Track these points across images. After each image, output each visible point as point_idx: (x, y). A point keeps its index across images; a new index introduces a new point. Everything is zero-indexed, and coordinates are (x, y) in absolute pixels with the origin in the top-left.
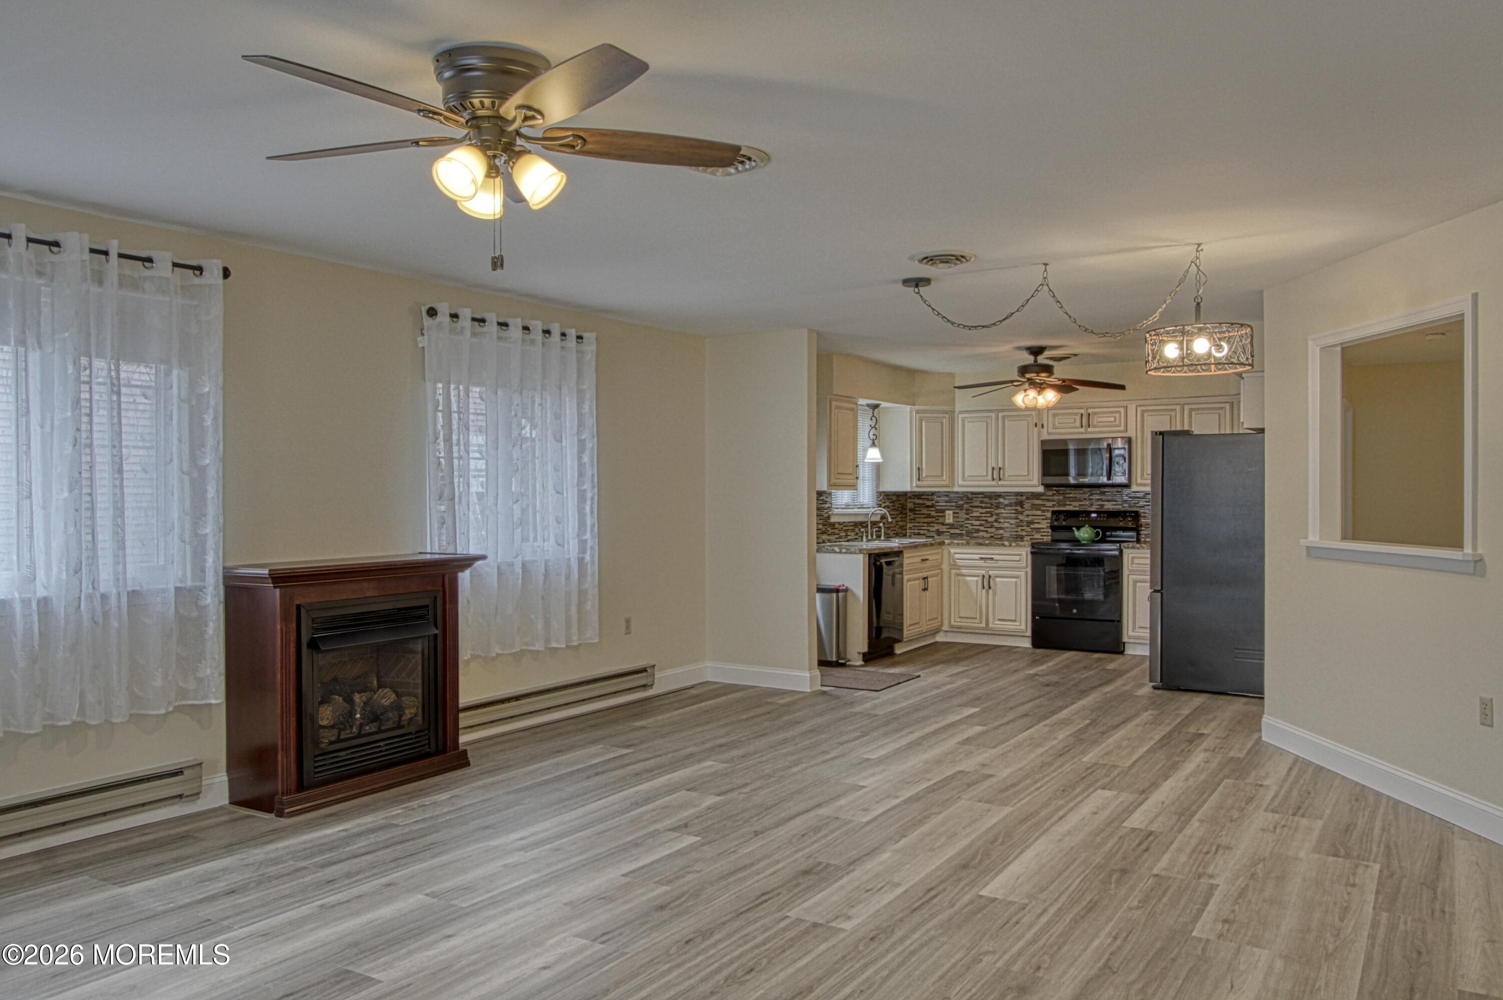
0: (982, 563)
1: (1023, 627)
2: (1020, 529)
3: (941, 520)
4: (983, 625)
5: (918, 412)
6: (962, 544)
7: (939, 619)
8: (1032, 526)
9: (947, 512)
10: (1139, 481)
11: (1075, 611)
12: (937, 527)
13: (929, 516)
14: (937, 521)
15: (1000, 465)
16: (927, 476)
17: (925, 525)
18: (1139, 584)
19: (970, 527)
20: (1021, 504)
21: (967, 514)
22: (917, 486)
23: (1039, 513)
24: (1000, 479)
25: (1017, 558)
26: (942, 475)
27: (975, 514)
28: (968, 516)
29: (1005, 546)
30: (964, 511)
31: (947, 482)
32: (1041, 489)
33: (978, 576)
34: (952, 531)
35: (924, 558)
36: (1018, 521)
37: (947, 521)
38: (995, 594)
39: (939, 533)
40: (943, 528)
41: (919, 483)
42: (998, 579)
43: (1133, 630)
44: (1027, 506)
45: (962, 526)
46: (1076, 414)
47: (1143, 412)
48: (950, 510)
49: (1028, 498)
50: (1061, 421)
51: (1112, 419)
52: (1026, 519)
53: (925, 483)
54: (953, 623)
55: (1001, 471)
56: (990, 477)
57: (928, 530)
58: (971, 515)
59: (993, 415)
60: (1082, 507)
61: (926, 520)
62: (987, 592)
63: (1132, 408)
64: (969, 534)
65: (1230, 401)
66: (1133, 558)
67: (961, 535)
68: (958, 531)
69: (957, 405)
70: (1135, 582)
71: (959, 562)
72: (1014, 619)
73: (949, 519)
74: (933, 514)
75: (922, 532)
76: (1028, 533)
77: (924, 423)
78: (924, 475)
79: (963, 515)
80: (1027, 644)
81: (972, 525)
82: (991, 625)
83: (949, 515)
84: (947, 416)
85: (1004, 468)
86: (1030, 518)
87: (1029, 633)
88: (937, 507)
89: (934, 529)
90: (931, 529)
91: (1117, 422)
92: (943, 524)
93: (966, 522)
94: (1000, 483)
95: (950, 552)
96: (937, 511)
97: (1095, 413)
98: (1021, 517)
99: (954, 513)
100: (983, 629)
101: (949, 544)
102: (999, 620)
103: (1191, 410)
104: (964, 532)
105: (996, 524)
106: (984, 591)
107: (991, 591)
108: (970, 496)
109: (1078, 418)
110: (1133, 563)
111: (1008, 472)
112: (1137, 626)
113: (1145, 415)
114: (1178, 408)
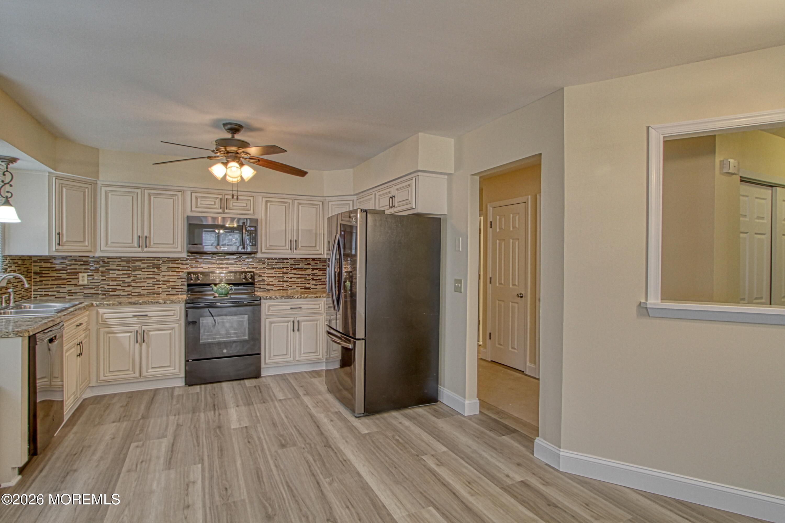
0: (135, 320)
1: (177, 370)
2: (156, 287)
3: (73, 282)
4: (137, 374)
5: (57, 178)
6: (114, 305)
7: (88, 379)
8: (168, 285)
9: (80, 274)
10: (264, 250)
11: (225, 351)
12: (68, 288)
13: (59, 278)
14: (68, 283)
15: (146, 234)
16: (67, 241)
17: (55, 286)
18: (273, 325)
19: (106, 287)
20: (158, 267)
21: (102, 276)
22: (57, 251)
23: (175, 274)
24: (146, 247)
25: (172, 313)
26: (84, 241)
27: (111, 276)
28: (104, 278)
29: (160, 303)
30: (100, 274)
31: (89, 248)
32: (184, 255)
33: (131, 332)
34: (86, 291)
35: (78, 323)
36: (155, 280)
37: (81, 283)
38: (148, 346)
39: (70, 293)
40: (73, 289)
41: (60, 247)
42: (151, 333)
43: (269, 359)
44: (163, 268)
45: (97, 286)
46: (216, 198)
47: (267, 202)
48: (84, 272)
49: (164, 262)
50: (203, 202)
51: (245, 205)
52: (162, 279)
53: (65, 248)
54: (102, 378)
55: (147, 239)
56: (136, 244)
57: (58, 292)
58: (107, 276)
59: (139, 191)
60: (211, 269)
61: (56, 282)
62: (141, 345)
63: (259, 199)
64: (105, 293)
66: (269, 306)
67: (98, 294)
68: (93, 291)
69: (101, 178)
70: (271, 323)
71: (109, 322)
72: (169, 365)
73: (83, 281)
74: (64, 276)
75: (50, 293)
76: (164, 290)
77: (64, 190)
78: (65, 240)
79: (98, 277)
80: (181, 383)
81: (108, 285)
82: (145, 373)
83: (83, 277)
84: (90, 186)
85: (150, 238)
86: (166, 278)
87: (183, 375)
88: (69, 271)
89: (65, 290)
90: (61, 290)
91: (248, 207)
92: (76, 285)
93: (102, 283)
94: (145, 249)
95: (98, 313)
96: (69, 274)
97: (231, 199)
98: (157, 277)
99: (88, 275)
100: (134, 378)
101: (97, 306)
102: (152, 368)
103: (299, 204)
104: (100, 292)
105: (133, 284)
106: (137, 345)
107: (144, 344)
108: (106, 260)
109: (217, 201)
110: (269, 310)
111: (154, 240)
112: (272, 355)
113: (269, 204)
114: (290, 201)
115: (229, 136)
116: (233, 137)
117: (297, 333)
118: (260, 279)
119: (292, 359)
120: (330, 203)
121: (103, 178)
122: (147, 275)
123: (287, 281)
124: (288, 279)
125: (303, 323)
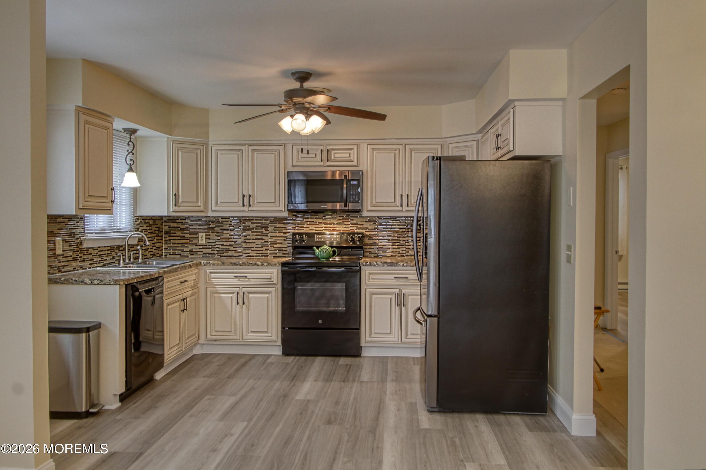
0: (236, 281)
1: (274, 337)
2: (265, 248)
3: (194, 242)
4: (238, 337)
5: (174, 142)
6: (218, 264)
7: (196, 335)
8: (275, 246)
9: (200, 234)
10: (369, 208)
11: (320, 322)
12: (191, 247)
13: (183, 238)
14: (191, 243)
15: (250, 193)
16: (182, 202)
17: (180, 246)
18: (374, 296)
19: (221, 247)
20: (266, 228)
21: (218, 236)
22: (174, 211)
23: (282, 235)
24: (250, 206)
25: (269, 276)
26: (197, 201)
27: (225, 236)
28: (219, 238)
29: (258, 265)
30: (216, 233)
31: (202, 208)
32: (286, 214)
33: (233, 293)
34: (204, 251)
35: (183, 280)
36: (263, 241)
37: (200, 242)
38: (248, 309)
39: (192, 252)
40: (194, 248)
41: (177, 208)
42: (251, 296)
43: (370, 337)
44: (271, 229)
45: (213, 247)
46: (317, 150)
47: (373, 149)
48: (203, 232)
49: (271, 222)
50: (304, 155)
51: (348, 155)
52: (270, 240)
53: (181, 208)
54: (209, 336)
55: (251, 198)
56: (241, 204)
57: (183, 250)
58: (221, 237)
59: (244, 148)
60: (317, 229)
61: (181, 242)
62: (242, 308)
63: (363, 146)
64: (220, 253)
65: (442, 143)
66: (370, 274)
67: (213, 254)
68: (210, 251)
69: (211, 139)
70: (372, 294)
71: (215, 281)
72: (266, 330)
73: (202, 240)
74: (187, 236)
75: (177, 252)
76: (272, 252)
77: (180, 153)
78: (180, 201)
79: (213, 236)
80: (278, 351)
81: (223, 245)
82: (245, 337)
83: (202, 237)
84: (201, 147)
85: (253, 196)
86: (273, 239)
87: (280, 343)
88: (191, 230)
89: (188, 249)
90: (185, 249)
91: (352, 158)
92: (196, 245)
93: (217, 243)
94: (250, 209)
95: (206, 272)
96: (191, 233)
97: (333, 150)
98: (265, 238)
99: (206, 235)
100: (236, 340)
101: (205, 265)
102: (252, 332)
103: (411, 150)
104: (216, 252)
105: (244, 245)
106: (238, 307)
107: (244, 307)
108: (220, 220)
109: (318, 153)
110: (369, 279)
111: (257, 199)
112: (373, 332)
113: (375, 152)
114: (401, 147)
115: (296, 85)
116: (302, 86)
117: (403, 308)
118: (371, 242)
119: (396, 339)
120: (451, 146)
121: (213, 139)
122: (256, 235)
123: (403, 245)
124: (404, 242)
125: (410, 297)
